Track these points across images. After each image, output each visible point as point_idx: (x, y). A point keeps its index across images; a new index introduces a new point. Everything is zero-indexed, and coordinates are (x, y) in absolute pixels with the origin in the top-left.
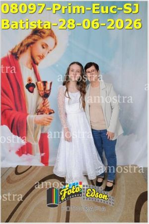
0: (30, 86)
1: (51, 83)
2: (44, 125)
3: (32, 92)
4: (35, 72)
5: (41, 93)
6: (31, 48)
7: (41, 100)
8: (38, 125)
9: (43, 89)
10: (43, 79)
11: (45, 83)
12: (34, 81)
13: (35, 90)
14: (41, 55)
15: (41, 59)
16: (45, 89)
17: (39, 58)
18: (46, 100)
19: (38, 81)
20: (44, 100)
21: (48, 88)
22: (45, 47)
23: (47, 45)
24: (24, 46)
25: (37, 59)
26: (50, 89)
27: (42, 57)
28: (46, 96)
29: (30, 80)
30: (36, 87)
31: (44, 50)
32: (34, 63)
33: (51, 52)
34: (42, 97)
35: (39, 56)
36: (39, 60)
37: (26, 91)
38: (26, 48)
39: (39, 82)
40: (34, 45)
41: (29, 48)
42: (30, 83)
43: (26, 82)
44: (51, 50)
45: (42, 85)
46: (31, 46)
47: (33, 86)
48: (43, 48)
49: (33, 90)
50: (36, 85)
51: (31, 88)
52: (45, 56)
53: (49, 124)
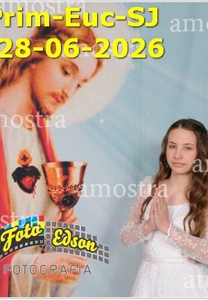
0: (26, 176)
1: (84, 168)
2: (60, 281)
3: (30, 190)
4: (42, 136)
5: (54, 193)
6: (33, 73)
7: (54, 212)
8: (43, 282)
9: (60, 183)
10: (61, 156)
11: (66, 167)
12: (36, 161)
13: (40, 184)
14: (60, 92)
15: (58, 101)
16: (66, 183)
17: (53, 100)
18: (69, 212)
19: (48, 160)
20: (63, 212)
21: (75, 179)
22: (69, 71)
23: (75, 67)
24: (15, 66)
25: (47, 103)
26: (81, 182)
27: (60, 98)
28: (68, 201)
29: (25, 158)
30: (42, 177)
31: (68, 79)
33: (84, 85)
34: (58, 204)
35: (54, 95)
36: (53, 104)
37: (14, 186)
38: (17, 71)
39: (51, 165)
40: (40, 65)
41: (27, 73)
42: (26, 166)
43: (13, 164)
44: (85, 81)
45: (58, 171)
46: (33, 66)
47: (34, 173)
48: (66, 73)
49: (33, 185)
50: (40, 170)
51: (27, 181)
52: (69, 95)
53: (74, 279)
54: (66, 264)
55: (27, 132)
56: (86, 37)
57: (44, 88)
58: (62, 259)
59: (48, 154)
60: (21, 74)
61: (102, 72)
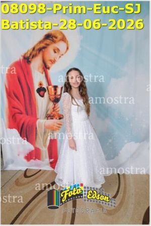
0: (41, 91)
1: (62, 88)
2: (54, 130)
3: (42, 96)
4: (46, 76)
5: (51, 97)
6: (43, 52)
7: (51, 105)
8: (47, 130)
9: (53, 94)
10: (54, 83)
11: (55, 87)
12: (45, 85)
13: (46, 94)
14: (53, 59)
15: (52, 63)
16: (55, 93)
18: (57, 104)
19: (49, 85)
21: (59, 92)
22: (56, 51)
23: (58, 50)
26: (61, 93)
27: (53, 62)
28: (56, 100)
29: (41, 84)
30: (47, 91)
31: (56, 54)
32: (45, 68)
33: (62, 57)
34: (53, 101)
35: (51, 61)
36: (51, 64)
37: (37, 95)
39: (50, 87)
40: (46, 49)
41: (41, 53)
42: (41, 87)
44: (62, 55)
45: (53, 89)
46: (43, 50)
47: (44, 90)
48: (55, 52)
49: (44, 94)
50: (46, 89)
51: (42, 93)
52: (57, 60)
53: (59, 129)
54: (55, 124)
55: (41, 74)
56: (63, 38)
57: (47, 58)
58: (54, 122)
59: (49, 83)
60: (39, 53)
61: (68, 51)
